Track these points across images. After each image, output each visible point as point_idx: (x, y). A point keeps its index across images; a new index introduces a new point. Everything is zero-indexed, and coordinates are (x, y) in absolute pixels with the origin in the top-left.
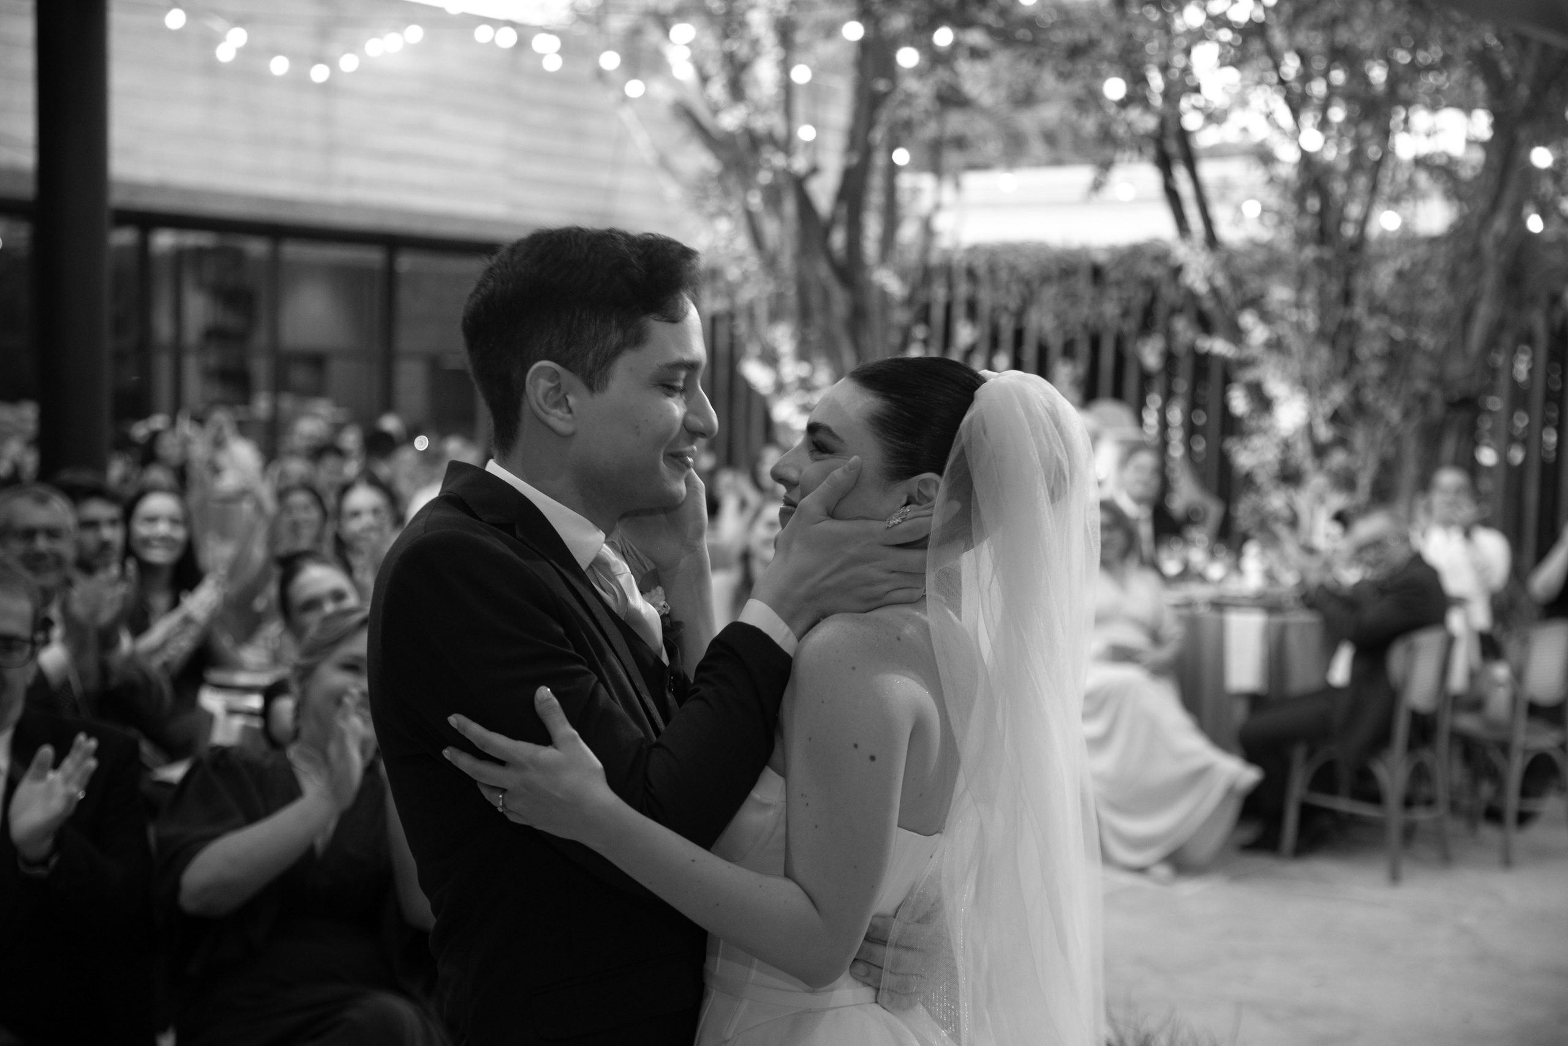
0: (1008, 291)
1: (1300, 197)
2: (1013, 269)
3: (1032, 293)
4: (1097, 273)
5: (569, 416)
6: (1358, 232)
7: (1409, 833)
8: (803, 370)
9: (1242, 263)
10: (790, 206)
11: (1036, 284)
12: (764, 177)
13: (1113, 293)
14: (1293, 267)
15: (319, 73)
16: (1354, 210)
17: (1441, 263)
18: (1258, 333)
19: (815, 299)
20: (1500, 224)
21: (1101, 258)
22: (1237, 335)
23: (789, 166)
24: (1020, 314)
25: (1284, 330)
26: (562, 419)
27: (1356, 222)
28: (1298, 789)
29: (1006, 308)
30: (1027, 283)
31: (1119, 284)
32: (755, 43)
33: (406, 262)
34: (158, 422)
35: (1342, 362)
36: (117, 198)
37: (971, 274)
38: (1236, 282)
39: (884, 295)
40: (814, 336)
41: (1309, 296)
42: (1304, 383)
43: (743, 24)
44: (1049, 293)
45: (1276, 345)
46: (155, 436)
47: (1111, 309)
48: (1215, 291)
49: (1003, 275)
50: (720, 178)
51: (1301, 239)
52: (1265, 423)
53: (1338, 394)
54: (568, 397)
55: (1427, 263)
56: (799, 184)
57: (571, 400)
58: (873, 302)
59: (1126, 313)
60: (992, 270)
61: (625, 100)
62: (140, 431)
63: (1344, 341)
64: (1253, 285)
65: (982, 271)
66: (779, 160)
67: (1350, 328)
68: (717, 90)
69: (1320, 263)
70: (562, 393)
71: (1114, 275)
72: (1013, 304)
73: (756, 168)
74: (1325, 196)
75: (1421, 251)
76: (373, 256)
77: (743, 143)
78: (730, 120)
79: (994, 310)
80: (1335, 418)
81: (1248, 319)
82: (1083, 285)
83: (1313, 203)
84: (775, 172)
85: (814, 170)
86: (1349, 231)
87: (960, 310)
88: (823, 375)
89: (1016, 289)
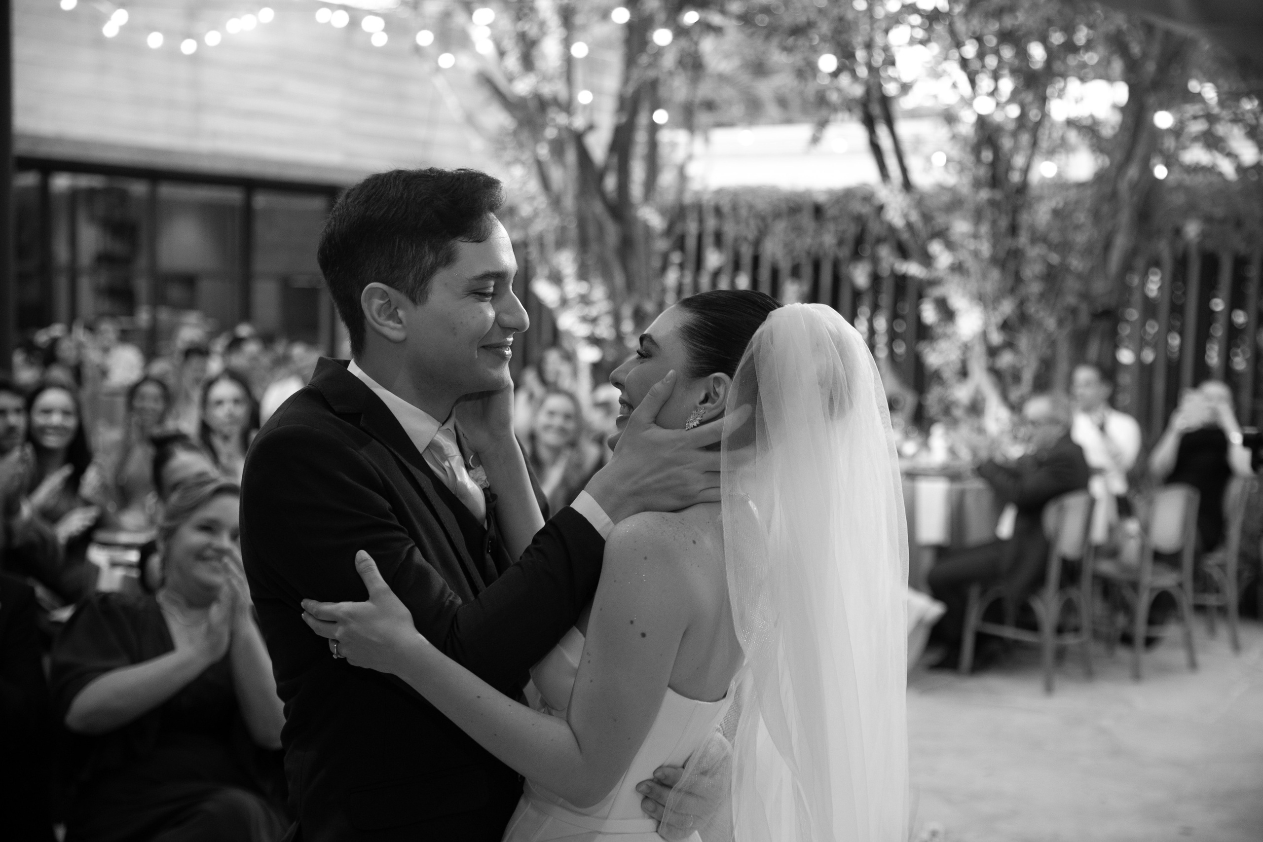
0: (748, 224)
1: (976, 150)
2: (751, 207)
3: (766, 226)
4: (818, 211)
5: (399, 326)
6: (1023, 178)
7: (1061, 655)
8: (583, 288)
9: (931, 203)
10: (571, 156)
11: (769, 220)
12: (551, 133)
13: (831, 227)
14: (971, 206)
15: (188, 47)
16: (1019, 161)
17: (1088, 204)
18: (943, 258)
19: (592, 231)
20: (1133, 172)
21: (821, 199)
22: (927, 260)
23: (570, 124)
24: (757, 243)
25: (964, 256)
26: (394, 329)
27: (1021, 170)
28: (973, 620)
29: (746, 239)
30: (763, 219)
31: (835, 219)
32: (542, 25)
33: (261, 200)
34: (57, 330)
35: (1010, 282)
36: (20, 148)
37: (718, 211)
38: (927, 217)
39: (647, 228)
40: (591, 260)
41: (984, 229)
42: (981, 298)
43: (532, 9)
44: (780, 227)
45: (958, 268)
46: (54, 342)
47: (829, 239)
48: (909, 226)
49: (744, 212)
50: (515, 133)
51: (977, 184)
52: (949, 330)
53: (1007, 307)
54: (398, 310)
55: (1077, 202)
56: (578, 138)
57: (401, 313)
58: (639, 233)
59: (841, 243)
60: (735, 208)
61: (438, 69)
62: (42, 337)
63: (1011, 265)
64: (940, 220)
65: (726, 209)
66: (561, 119)
67: (1016, 255)
68: (512, 62)
69: (992, 203)
70: (393, 307)
71: (831, 212)
72: (751, 235)
73: (544, 126)
74: (996, 149)
75: (1072, 194)
76: (234, 196)
77: (533, 105)
78: (523, 87)
79: (736, 240)
80: (1005, 326)
81: (936, 248)
82: (807, 220)
83: (987, 155)
84: (560, 129)
85: (591, 127)
86: (1015, 177)
87: (709, 240)
88: (599, 292)
89: (752, 223)
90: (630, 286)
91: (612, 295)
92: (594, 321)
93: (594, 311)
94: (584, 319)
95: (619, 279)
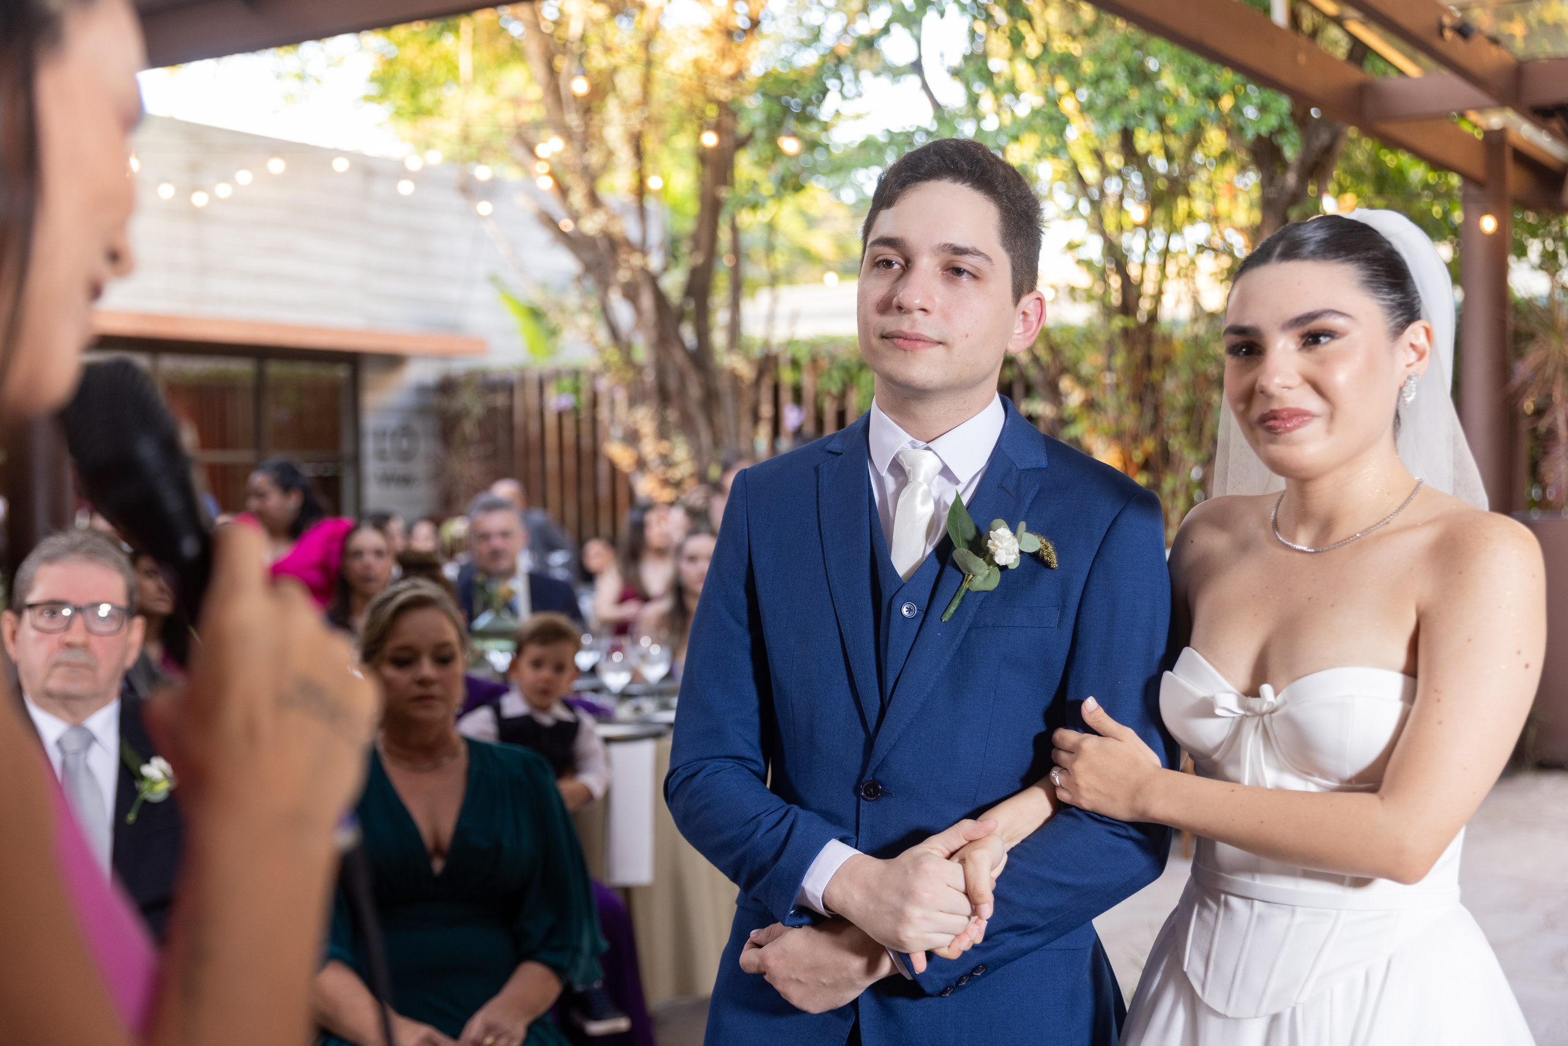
0: (830, 377)
2: (833, 358)
3: (851, 378)
6: (1153, 307)
8: (664, 446)
9: (1057, 338)
10: (647, 301)
11: (855, 370)
12: (623, 275)
14: (1102, 337)
16: (1149, 288)
18: (1075, 397)
19: (672, 383)
22: (1055, 395)
23: (646, 264)
24: (842, 397)
25: (1095, 393)
27: (1153, 297)
29: (829, 393)
30: (846, 369)
32: (610, 154)
35: (1149, 417)
37: (795, 364)
39: (735, 378)
40: (672, 415)
41: (1119, 360)
43: (601, 139)
45: (1090, 405)
48: (1036, 359)
49: (825, 363)
50: (579, 279)
51: (1108, 311)
53: (1150, 444)
56: (653, 280)
58: (723, 384)
60: (814, 361)
61: (480, 217)
63: (1149, 399)
64: (1069, 353)
65: (805, 360)
66: (636, 260)
67: (1153, 388)
68: (578, 198)
69: (1126, 332)
72: (835, 389)
73: (616, 266)
74: (1124, 274)
77: (602, 245)
78: (591, 225)
79: (817, 395)
81: (1066, 383)
84: (631, 268)
85: (664, 269)
86: (1145, 305)
87: (786, 396)
88: (681, 451)
89: (837, 375)
90: (717, 442)
91: (697, 454)
92: (678, 485)
93: (677, 473)
94: (666, 483)
95: (705, 438)
